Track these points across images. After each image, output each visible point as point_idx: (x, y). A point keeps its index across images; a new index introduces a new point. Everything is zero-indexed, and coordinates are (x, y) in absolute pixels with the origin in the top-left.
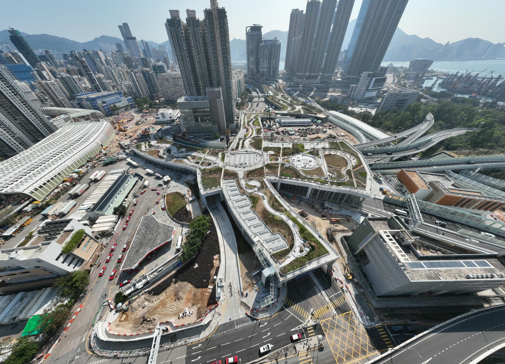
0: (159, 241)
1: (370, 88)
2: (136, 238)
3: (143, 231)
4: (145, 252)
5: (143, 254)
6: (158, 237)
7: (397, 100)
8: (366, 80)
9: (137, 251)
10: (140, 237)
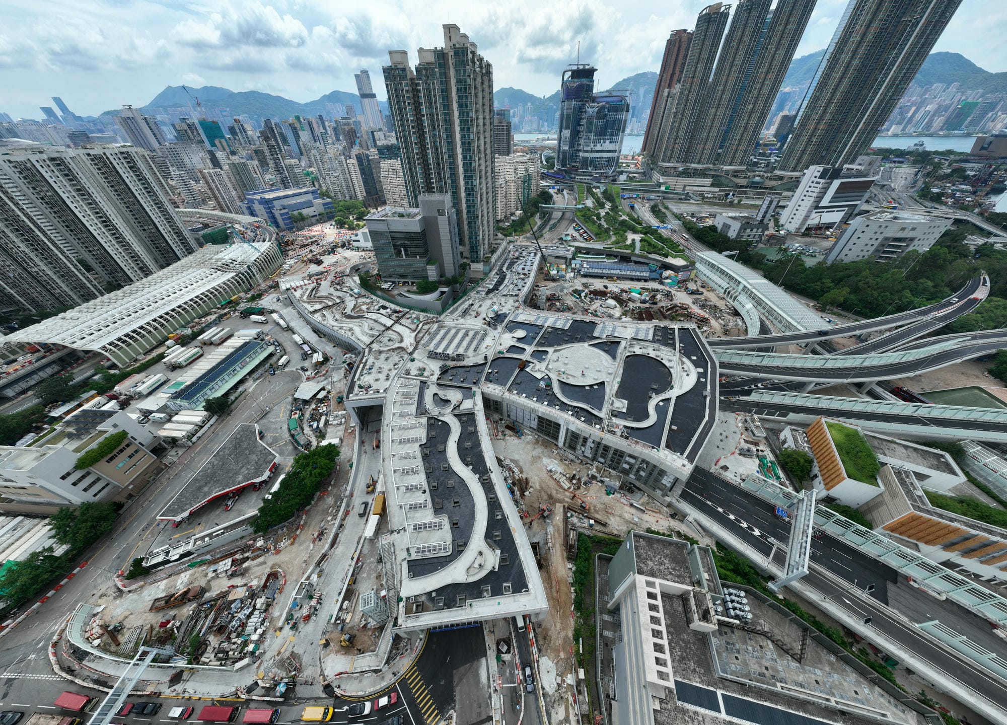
0: (240, 478)
1: (825, 202)
2: (210, 462)
3: (227, 452)
4: (210, 493)
5: (206, 495)
6: (244, 470)
7: (881, 238)
8: (814, 185)
9: (199, 488)
10: (216, 462)
